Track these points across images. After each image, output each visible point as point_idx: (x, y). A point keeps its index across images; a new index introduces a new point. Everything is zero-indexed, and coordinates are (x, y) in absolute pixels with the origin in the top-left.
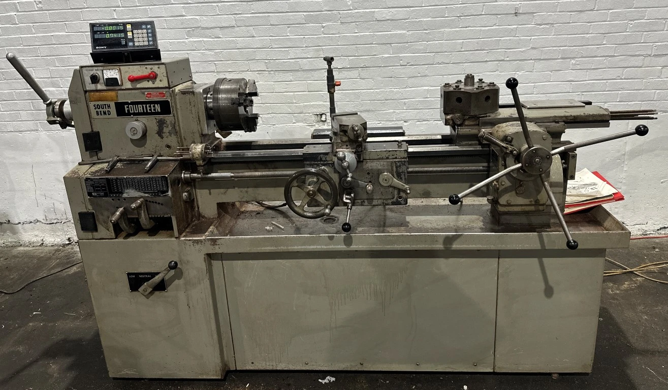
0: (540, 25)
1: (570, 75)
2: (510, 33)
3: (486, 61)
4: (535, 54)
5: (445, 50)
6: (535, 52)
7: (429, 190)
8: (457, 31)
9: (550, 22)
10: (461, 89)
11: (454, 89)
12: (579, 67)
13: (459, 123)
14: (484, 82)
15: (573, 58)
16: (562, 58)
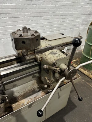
0: (34, 5)
1: (42, 21)
2: (26, 7)
3: (19, 17)
4: (33, 15)
5: (4, 13)
6: (33, 14)
7: (16, 84)
8: (7, 5)
9: (36, 4)
10: (23, 36)
11: (19, 36)
12: (44, 19)
13: (26, 54)
14: (30, 30)
15: (43, 16)
16: (40, 16)
